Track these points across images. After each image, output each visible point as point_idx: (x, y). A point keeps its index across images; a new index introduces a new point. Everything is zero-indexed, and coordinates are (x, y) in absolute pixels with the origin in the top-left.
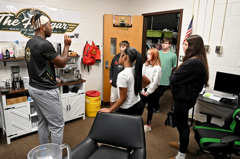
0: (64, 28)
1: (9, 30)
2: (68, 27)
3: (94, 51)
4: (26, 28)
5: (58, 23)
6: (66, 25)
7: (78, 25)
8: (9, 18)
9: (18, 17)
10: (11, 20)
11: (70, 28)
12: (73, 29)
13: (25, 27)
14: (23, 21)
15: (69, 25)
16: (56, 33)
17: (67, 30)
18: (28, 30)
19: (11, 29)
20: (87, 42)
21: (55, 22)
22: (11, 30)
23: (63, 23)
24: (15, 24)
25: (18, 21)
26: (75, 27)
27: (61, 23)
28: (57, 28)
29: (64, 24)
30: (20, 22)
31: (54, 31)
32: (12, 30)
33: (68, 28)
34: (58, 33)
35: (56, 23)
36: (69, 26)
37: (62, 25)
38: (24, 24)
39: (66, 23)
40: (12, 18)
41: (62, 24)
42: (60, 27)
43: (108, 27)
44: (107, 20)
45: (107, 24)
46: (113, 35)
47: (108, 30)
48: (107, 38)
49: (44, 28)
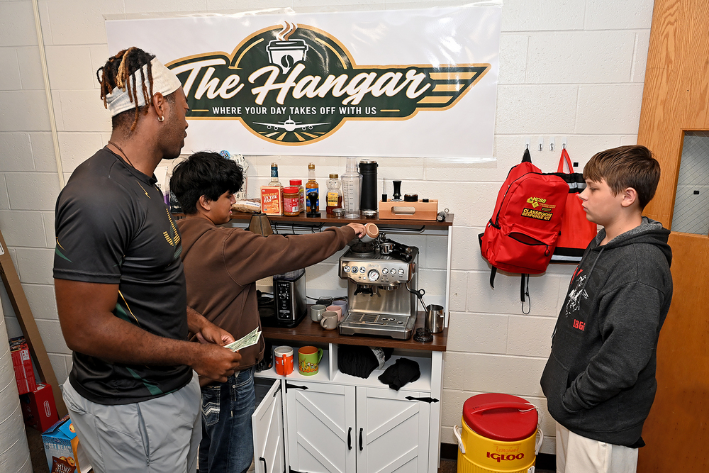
0: (411, 94)
1: (210, 114)
2: (428, 85)
3: (535, 205)
4: (261, 104)
5: (380, 72)
6: (422, 76)
7: (480, 70)
8: (211, 71)
9: (236, 67)
10: (216, 81)
11: (438, 88)
12: (455, 95)
13: (259, 101)
14: (252, 79)
15: (434, 76)
16: (371, 115)
17: (426, 100)
18: (269, 111)
19: (216, 110)
20: (527, 157)
21: (368, 71)
22: (217, 115)
23: (404, 71)
24: (229, 91)
25: (237, 78)
26: (466, 83)
27: (395, 71)
28: (377, 92)
29: (410, 75)
30: (242, 85)
31: (363, 111)
32: (220, 115)
33: (429, 93)
34: (379, 115)
35: (374, 75)
36: (434, 83)
37: (403, 79)
38: (254, 91)
39: (419, 70)
40: (221, 73)
41: (399, 75)
42: (391, 91)
43: (670, 66)
44: (672, 24)
45: (665, 46)
46: (698, 115)
47: (667, 82)
48: (655, 130)
49: (165, 109)
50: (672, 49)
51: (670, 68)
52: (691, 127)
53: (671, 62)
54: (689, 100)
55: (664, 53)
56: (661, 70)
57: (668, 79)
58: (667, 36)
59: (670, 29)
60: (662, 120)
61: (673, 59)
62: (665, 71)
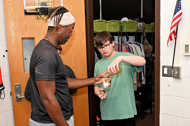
43: (13, 16)
44: (11, 2)
45: (10, 10)
46: (25, 33)
47: (13, 22)
48: (13, 38)
49: (61, 30)
50: (12, 11)
51: (13, 17)
52: (24, 37)
53: (13, 15)
54: (21, 28)
55: (10, 12)
56: (10, 18)
57: (13, 21)
58: (10, 6)
59: (10, 4)
60: (14, 35)
61: (13, 14)
62: (12, 18)
